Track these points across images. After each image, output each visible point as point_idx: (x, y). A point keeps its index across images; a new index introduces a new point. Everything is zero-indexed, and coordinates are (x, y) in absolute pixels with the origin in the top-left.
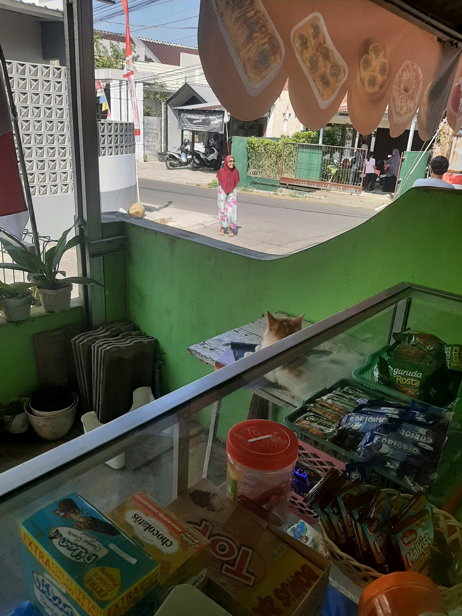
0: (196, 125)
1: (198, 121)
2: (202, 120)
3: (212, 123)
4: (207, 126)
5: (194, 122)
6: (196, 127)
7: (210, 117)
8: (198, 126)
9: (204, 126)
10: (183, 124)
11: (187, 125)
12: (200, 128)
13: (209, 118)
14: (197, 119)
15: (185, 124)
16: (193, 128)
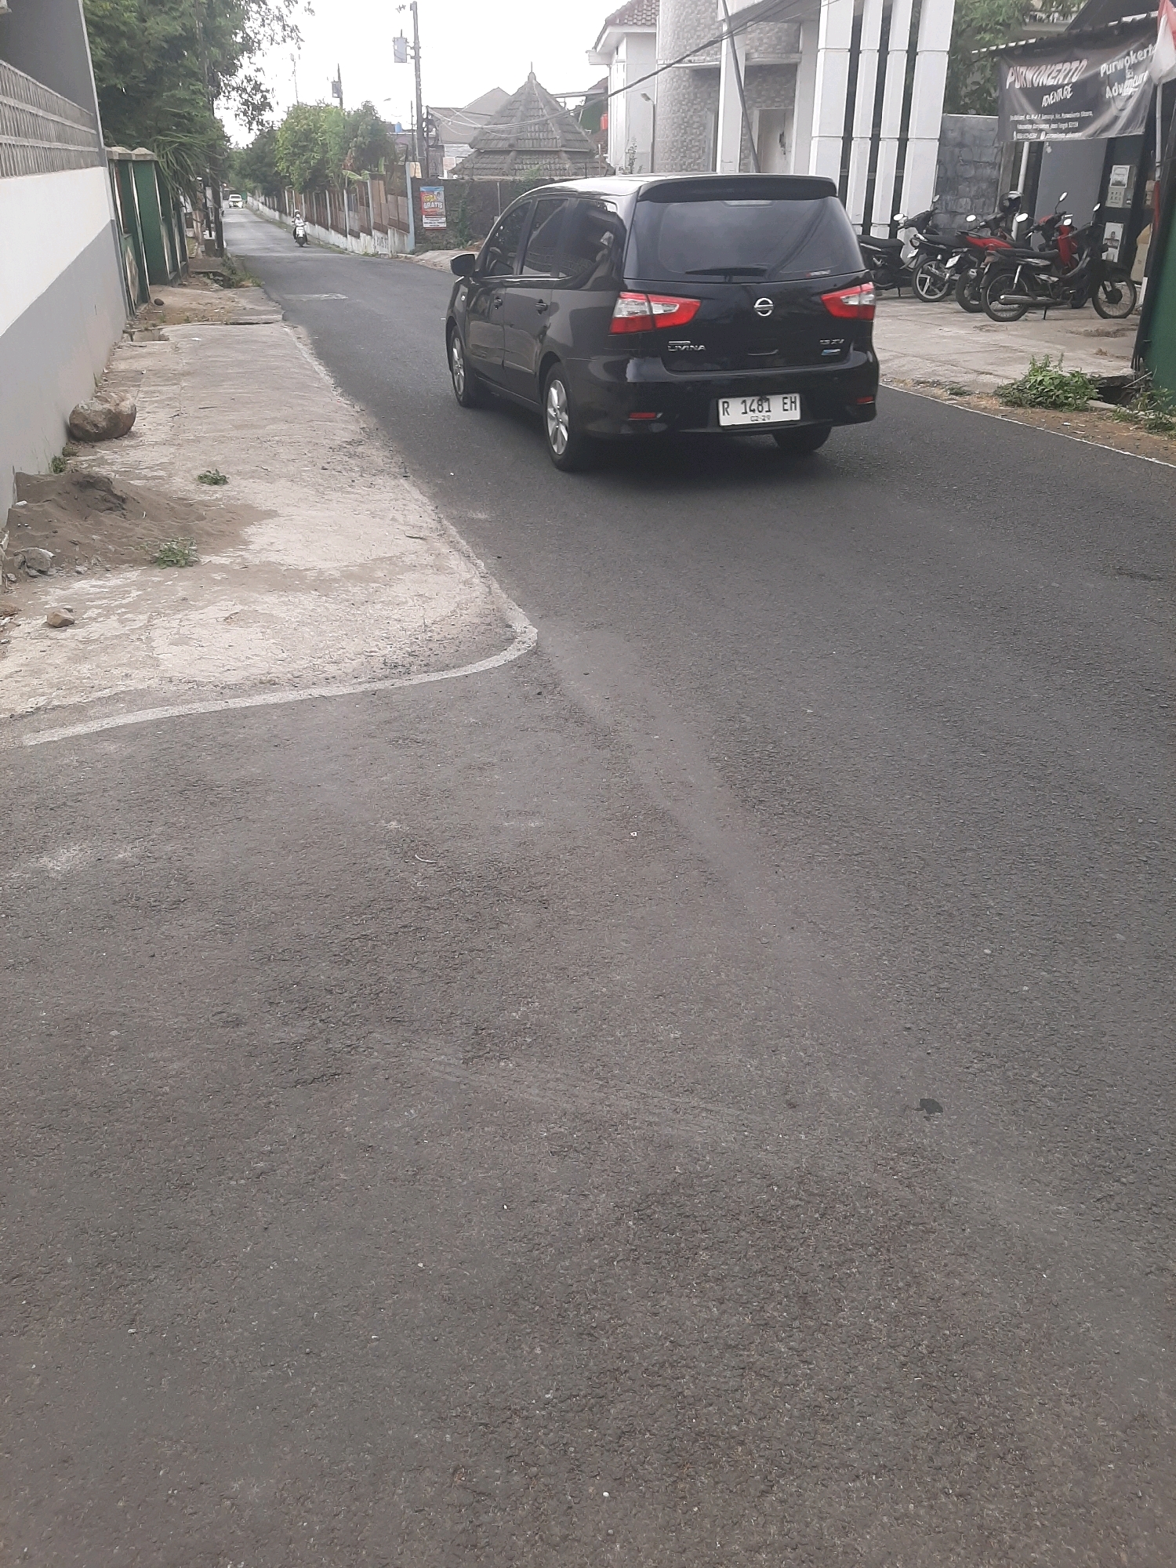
0: (1052, 117)
1: (1059, 95)
2: (1075, 87)
3: (1108, 95)
4: (1090, 113)
5: (1047, 100)
6: (1054, 126)
7: (1104, 67)
8: (1058, 116)
9: (1077, 115)
10: (1012, 118)
11: (1022, 118)
12: (1064, 126)
13: (1099, 73)
14: (1054, 88)
15: (1016, 118)
16: (1041, 131)
